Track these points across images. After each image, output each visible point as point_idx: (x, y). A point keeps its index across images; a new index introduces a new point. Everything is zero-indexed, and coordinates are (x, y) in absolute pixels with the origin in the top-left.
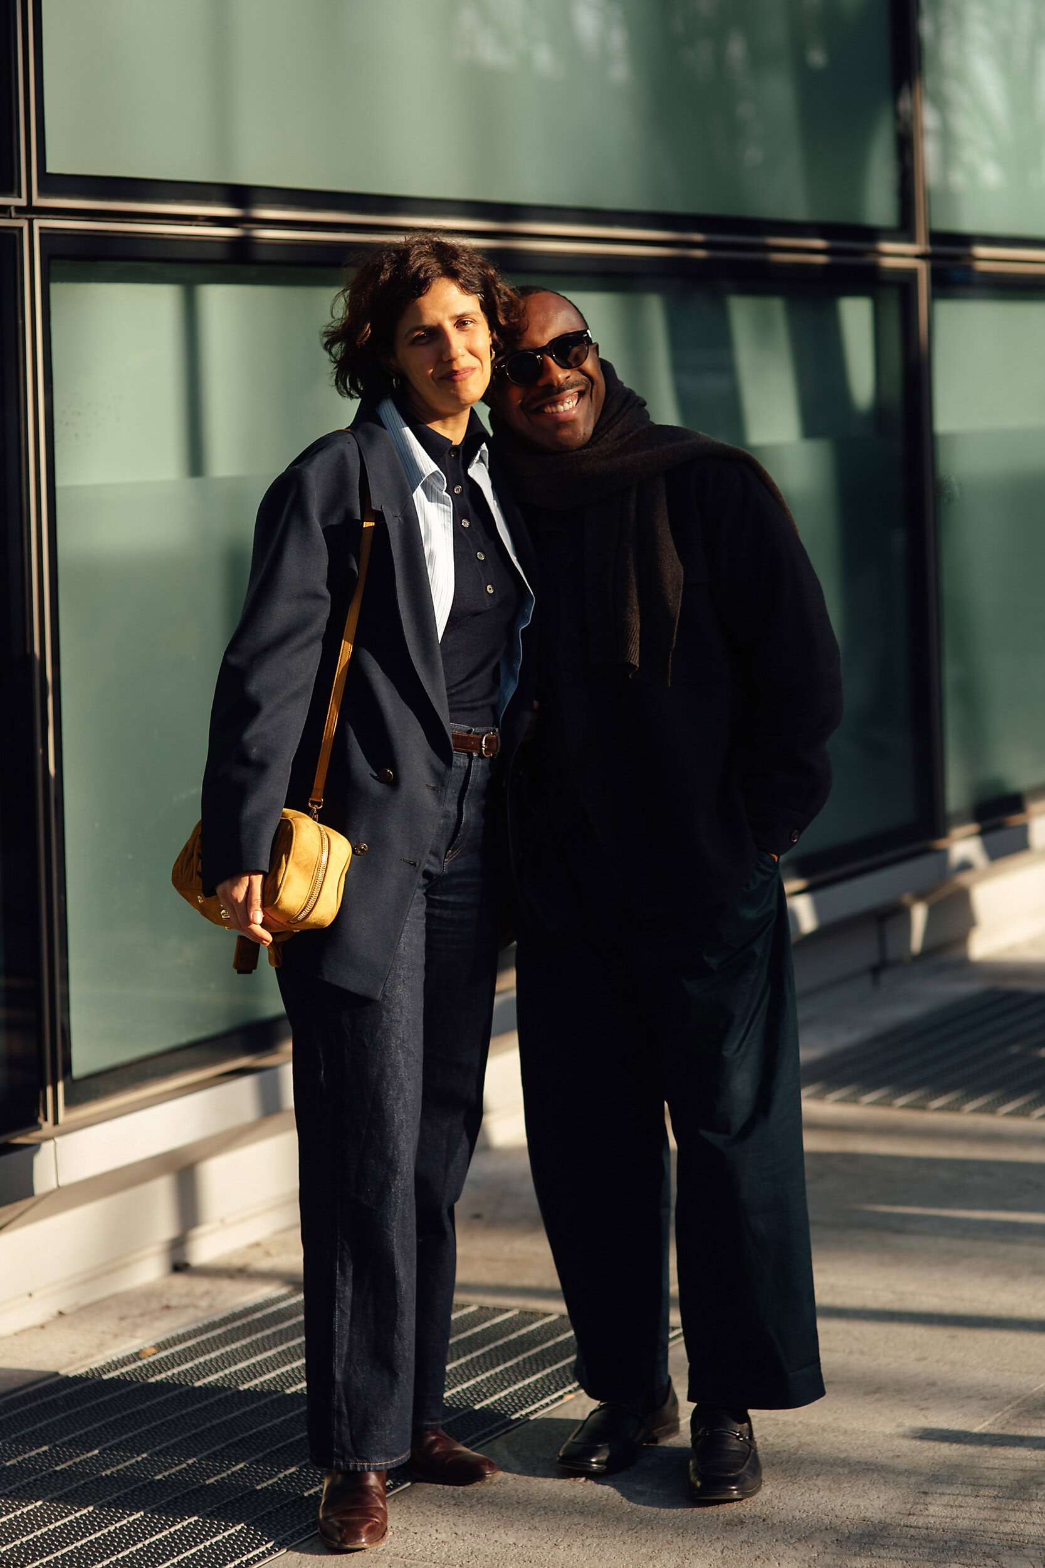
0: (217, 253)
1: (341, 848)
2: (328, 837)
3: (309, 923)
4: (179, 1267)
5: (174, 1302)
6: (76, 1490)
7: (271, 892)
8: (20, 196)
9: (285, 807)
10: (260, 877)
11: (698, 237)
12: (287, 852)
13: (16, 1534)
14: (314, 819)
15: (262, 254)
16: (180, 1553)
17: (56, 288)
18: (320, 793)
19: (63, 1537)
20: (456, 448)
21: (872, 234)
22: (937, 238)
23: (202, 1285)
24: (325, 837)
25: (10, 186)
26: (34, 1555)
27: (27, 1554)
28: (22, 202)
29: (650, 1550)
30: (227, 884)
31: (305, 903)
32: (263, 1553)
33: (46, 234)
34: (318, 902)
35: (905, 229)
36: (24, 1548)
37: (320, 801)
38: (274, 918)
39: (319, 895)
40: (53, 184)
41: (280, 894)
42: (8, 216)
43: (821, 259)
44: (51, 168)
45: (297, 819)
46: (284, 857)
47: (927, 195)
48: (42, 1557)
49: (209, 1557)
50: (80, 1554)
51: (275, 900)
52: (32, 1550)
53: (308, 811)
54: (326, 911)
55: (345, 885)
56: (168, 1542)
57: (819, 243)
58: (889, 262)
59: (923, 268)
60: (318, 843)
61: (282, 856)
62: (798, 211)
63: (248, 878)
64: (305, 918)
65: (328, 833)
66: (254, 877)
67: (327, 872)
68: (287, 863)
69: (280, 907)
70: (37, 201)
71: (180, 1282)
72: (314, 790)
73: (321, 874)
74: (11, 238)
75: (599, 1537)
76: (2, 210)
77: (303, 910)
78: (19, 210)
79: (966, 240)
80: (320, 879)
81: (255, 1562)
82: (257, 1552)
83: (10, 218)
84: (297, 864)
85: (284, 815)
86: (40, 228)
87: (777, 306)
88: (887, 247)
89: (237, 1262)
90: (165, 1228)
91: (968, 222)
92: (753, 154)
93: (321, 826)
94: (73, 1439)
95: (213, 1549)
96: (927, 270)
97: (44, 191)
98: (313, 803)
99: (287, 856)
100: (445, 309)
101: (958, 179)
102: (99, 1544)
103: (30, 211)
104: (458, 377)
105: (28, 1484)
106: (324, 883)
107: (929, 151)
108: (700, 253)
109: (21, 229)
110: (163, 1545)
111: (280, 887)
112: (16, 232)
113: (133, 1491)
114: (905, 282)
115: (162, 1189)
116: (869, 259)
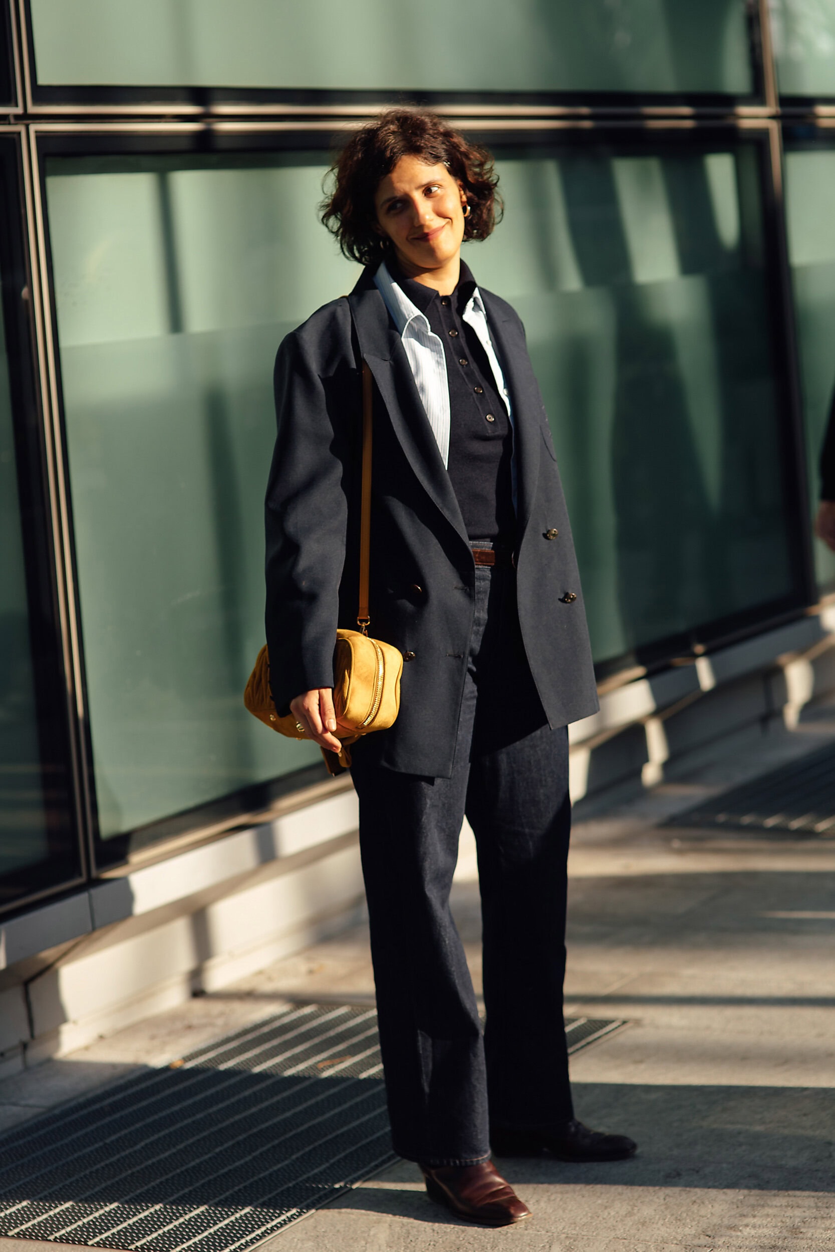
0: (184, 145)
1: (394, 658)
2: (381, 649)
3: (374, 727)
4: (198, 993)
5: (195, 1022)
6: (125, 1178)
7: (341, 704)
8: (17, 105)
9: (339, 628)
10: (330, 690)
11: (584, 110)
12: (349, 666)
13: (78, 1216)
14: (365, 635)
15: (222, 144)
16: (215, 1224)
17: (51, 181)
18: (366, 611)
19: (117, 1217)
20: (446, 298)
21: (731, 101)
22: (785, 101)
23: (216, 1007)
24: (379, 650)
25: (8, 98)
26: (94, 1232)
27: (88, 1232)
28: (19, 110)
29: (606, 1201)
30: (299, 699)
31: (370, 709)
32: (284, 1220)
33: (41, 136)
34: (381, 707)
35: (757, 95)
36: (86, 1228)
37: (366, 618)
38: (343, 725)
39: (381, 701)
40: (44, 94)
41: (348, 705)
42: (7, 122)
43: (688, 124)
44: (42, 80)
45: (352, 637)
46: (346, 672)
47: (776, 66)
48: (101, 1233)
49: (240, 1226)
50: (132, 1229)
51: (344, 711)
52: (92, 1228)
53: (358, 629)
54: (388, 715)
55: (401, 689)
56: (205, 1216)
57: (686, 110)
58: (746, 124)
59: (774, 127)
60: (374, 656)
61: (345, 672)
62: (668, 84)
63: (317, 691)
64: (370, 722)
65: (381, 646)
66: (323, 691)
67: (385, 680)
68: (349, 677)
69: (349, 716)
70: (33, 109)
71: (199, 1005)
72: (360, 610)
73: (380, 683)
74: (11, 143)
75: (562, 1193)
76: (2, 119)
77: (369, 716)
78: (18, 118)
79: (810, 102)
80: (380, 687)
81: (278, 1227)
82: (279, 1220)
83: (9, 124)
84: (359, 677)
85: (339, 635)
86: (36, 132)
87: (654, 165)
88: (744, 110)
89: (246, 987)
90: (184, 961)
91: (810, 86)
92: (622, 38)
93: (373, 640)
94: (120, 1138)
95: (242, 1220)
96: (779, 130)
97: (37, 101)
98: (361, 621)
99: (349, 671)
100: (411, 181)
101: (798, 50)
102: (148, 1221)
103: (26, 118)
104: (430, 237)
105: (85, 1176)
106: (384, 690)
107: (773, 27)
108: (587, 124)
109: (19, 134)
110: (201, 1219)
111: (347, 698)
112: (15, 136)
113: (173, 1177)
114: (759, 139)
115: (180, 929)
116: (729, 122)
